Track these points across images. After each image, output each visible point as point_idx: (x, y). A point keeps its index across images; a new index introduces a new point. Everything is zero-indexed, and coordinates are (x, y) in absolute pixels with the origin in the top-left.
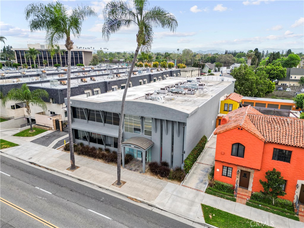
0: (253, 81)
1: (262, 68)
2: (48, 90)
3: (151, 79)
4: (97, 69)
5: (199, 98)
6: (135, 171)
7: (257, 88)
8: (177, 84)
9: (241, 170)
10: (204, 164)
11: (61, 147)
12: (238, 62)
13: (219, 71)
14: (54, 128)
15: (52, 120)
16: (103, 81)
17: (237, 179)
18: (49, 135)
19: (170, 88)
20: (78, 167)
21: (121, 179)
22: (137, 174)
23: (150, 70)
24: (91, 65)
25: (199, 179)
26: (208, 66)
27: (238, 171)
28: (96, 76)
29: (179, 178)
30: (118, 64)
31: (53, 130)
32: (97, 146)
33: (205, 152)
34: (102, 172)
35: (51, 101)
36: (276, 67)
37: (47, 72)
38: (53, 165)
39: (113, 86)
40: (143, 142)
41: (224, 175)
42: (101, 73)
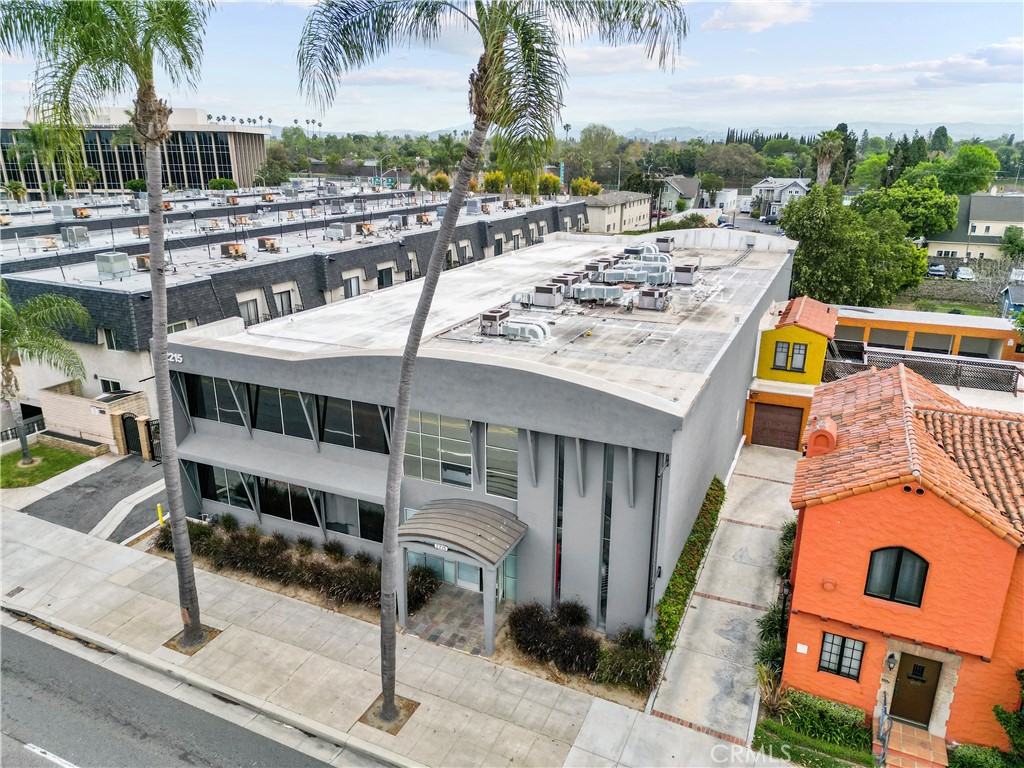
0: (859, 247)
1: (875, 195)
2: (87, 297)
3: (486, 239)
4: (282, 199)
5: (687, 325)
6: (450, 644)
7: (871, 273)
8: (592, 268)
9: (903, 655)
10: (725, 600)
11: (146, 534)
12: (769, 169)
13: (713, 203)
14: (117, 448)
15: (107, 417)
16: (306, 251)
17: (882, 689)
18: (98, 478)
19: (570, 283)
20: (214, 633)
21: (399, 690)
22: (460, 655)
23: (479, 205)
24: (262, 185)
25: (718, 679)
26: (675, 185)
27: (892, 656)
28: (281, 230)
29: (639, 681)
30: (358, 179)
31: (114, 455)
32: (292, 528)
33: (719, 544)
34: (317, 652)
35: (102, 338)
36: (922, 191)
37: (95, 215)
38: (109, 624)
39: (345, 270)
40: (482, 526)
41: (828, 670)
42: (297, 217)
